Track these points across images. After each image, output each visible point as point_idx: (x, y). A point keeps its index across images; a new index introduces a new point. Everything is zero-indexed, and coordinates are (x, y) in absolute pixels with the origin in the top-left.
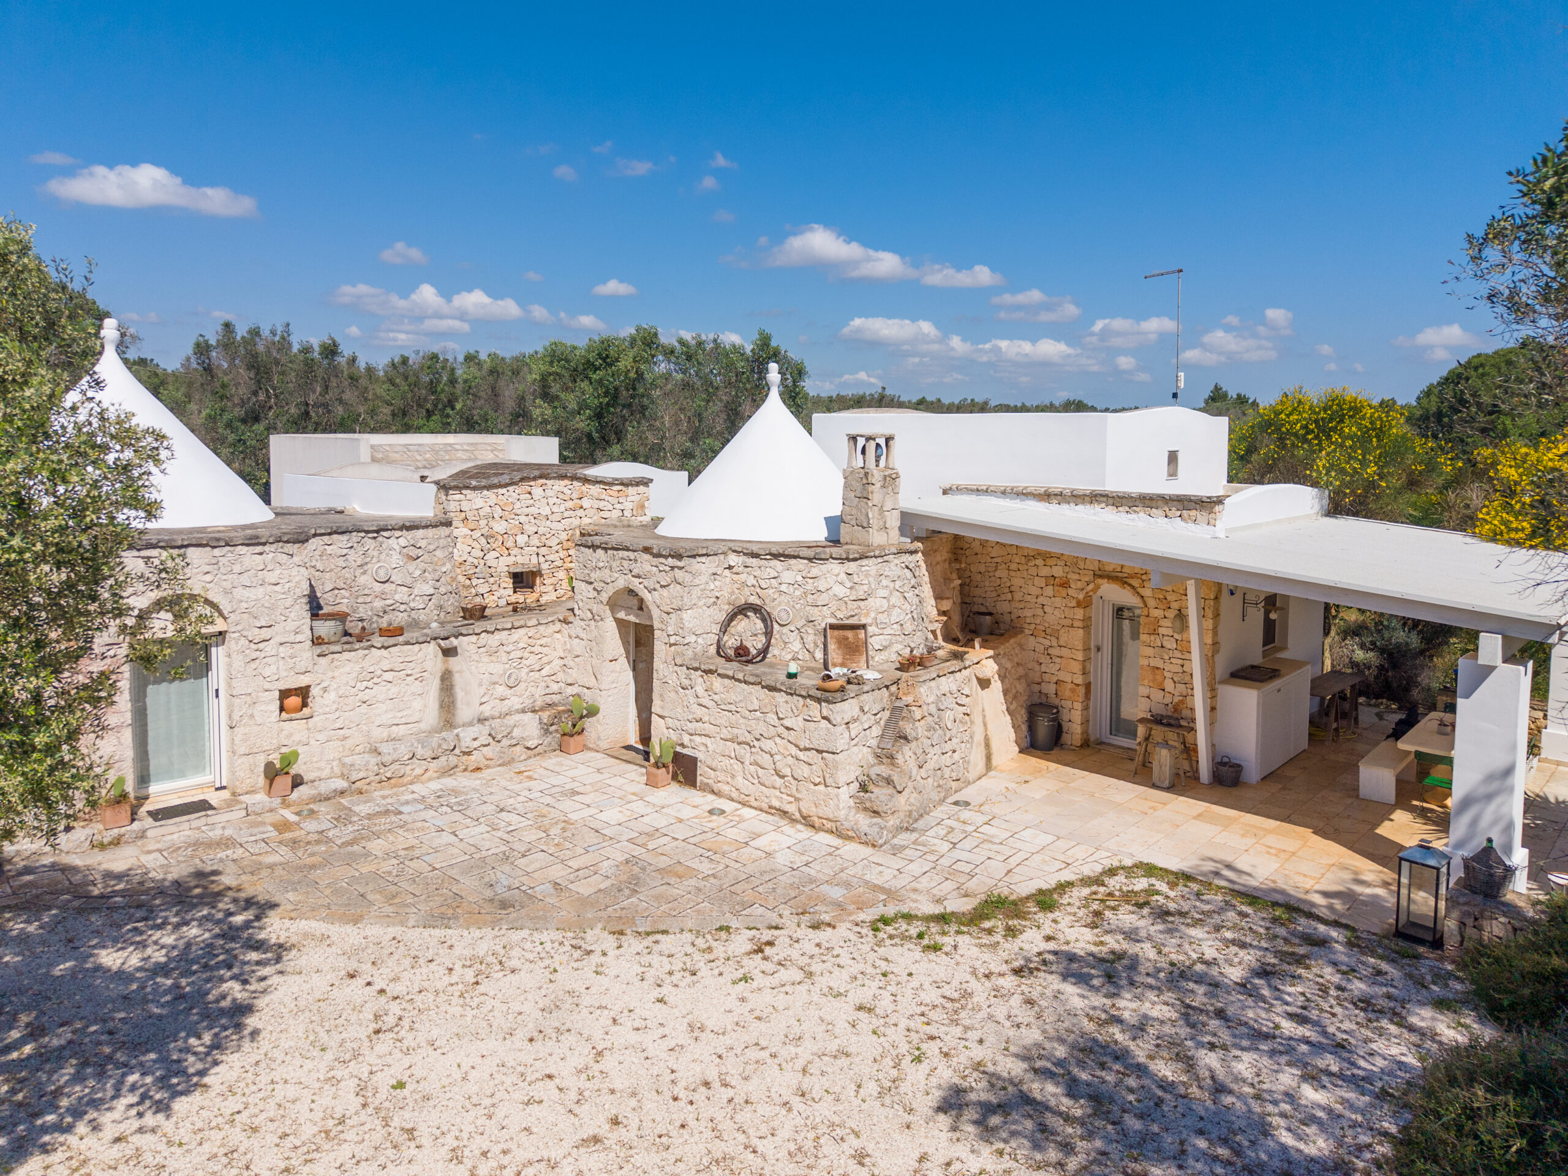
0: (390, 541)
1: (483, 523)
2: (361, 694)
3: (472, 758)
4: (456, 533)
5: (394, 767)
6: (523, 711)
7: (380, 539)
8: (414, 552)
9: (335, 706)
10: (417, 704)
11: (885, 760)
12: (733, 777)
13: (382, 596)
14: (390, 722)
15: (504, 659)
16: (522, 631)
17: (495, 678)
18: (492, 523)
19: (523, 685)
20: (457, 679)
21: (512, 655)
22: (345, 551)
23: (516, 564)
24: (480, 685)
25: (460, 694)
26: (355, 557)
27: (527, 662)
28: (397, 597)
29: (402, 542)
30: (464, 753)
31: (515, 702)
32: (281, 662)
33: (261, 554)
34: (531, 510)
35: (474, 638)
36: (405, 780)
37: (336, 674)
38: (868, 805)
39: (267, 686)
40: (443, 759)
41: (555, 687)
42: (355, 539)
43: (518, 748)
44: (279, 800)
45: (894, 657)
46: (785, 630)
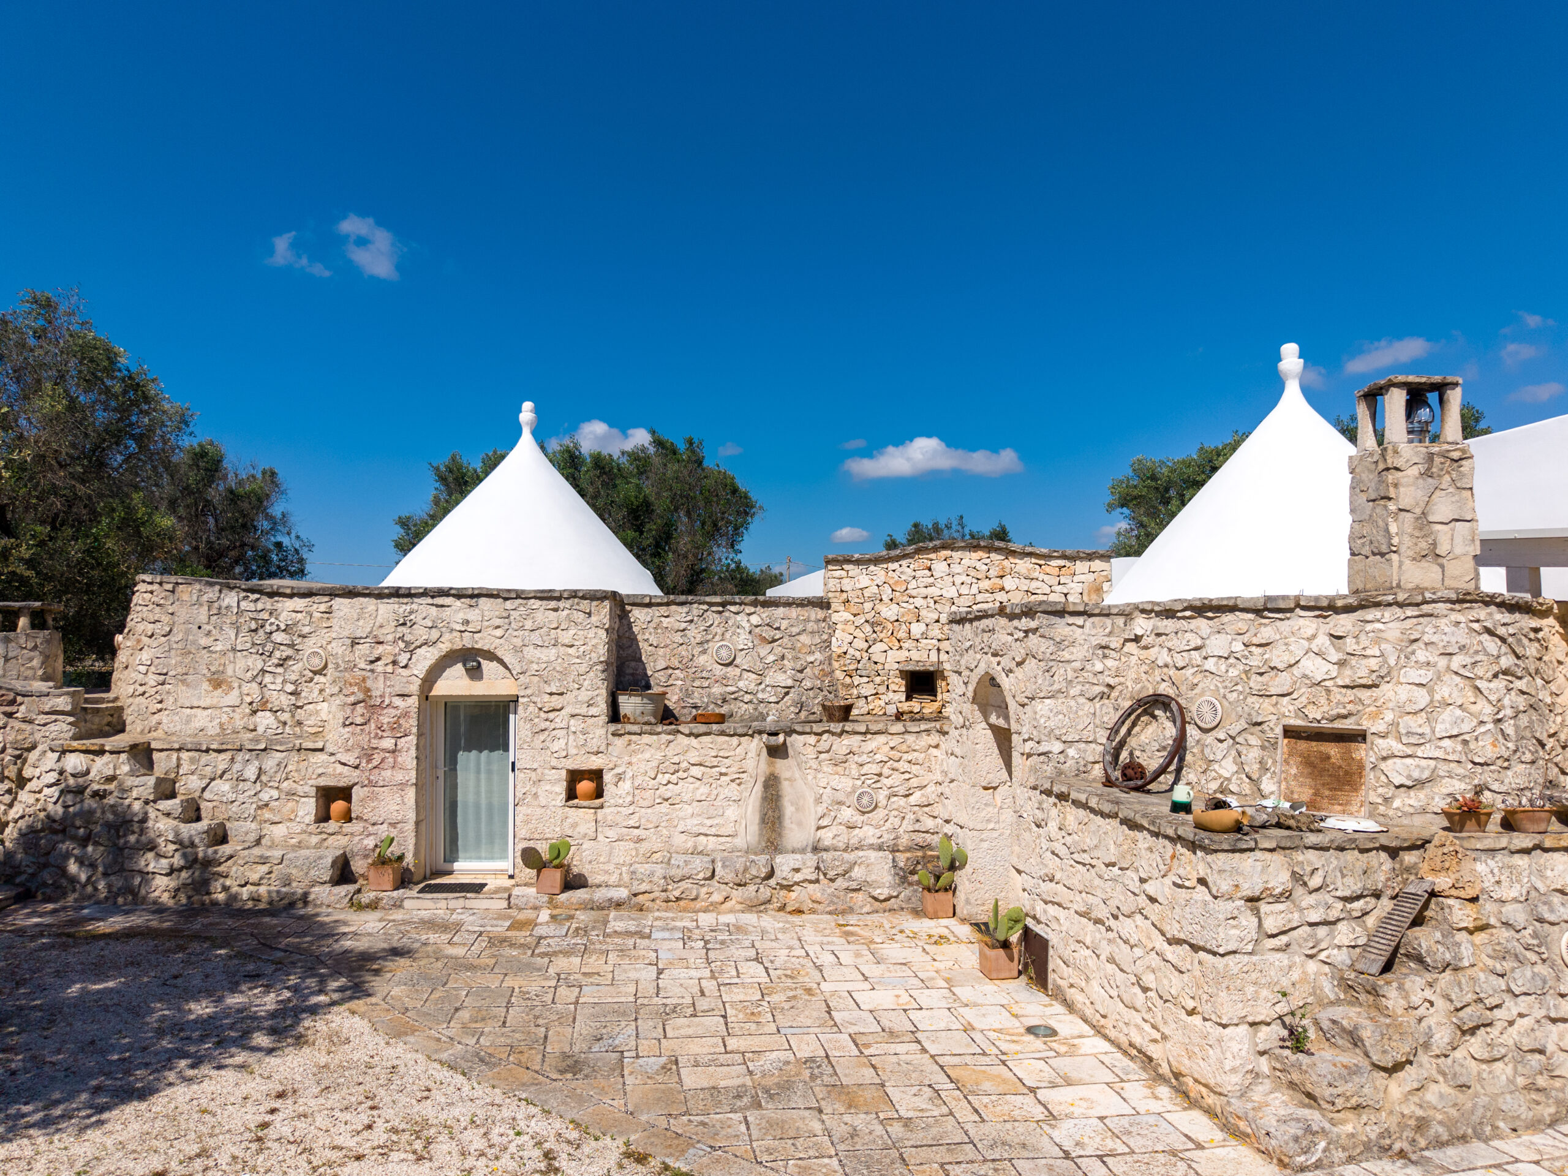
0: (739, 618)
1: (868, 606)
2: (662, 789)
3: (793, 895)
4: (835, 617)
5: (684, 885)
6: (880, 848)
7: (727, 614)
8: (768, 633)
9: (629, 799)
10: (732, 813)
11: (1363, 997)
12: (1087, 979)
13: (723, 681)
14: (696, 830)
15: (855, 773)
16: (881, 739)
17: (840, 796)
18: (879, 607)
19: (880, 813)
20: (787, 789)
21: (864, 770)
22: (684, 625)
23: (909, 660)
24: (818, 800)
25: (789, 810)
26: (695, 633)
27: (888, 782)
28: (741, 684)
29: (755, 620)
30: (783, 887)
31: (869, 834)
32: (572, 737)
33: (556, 610)
34: (931, 591)
35: (812, 739)
36: (699, 905)
37: (634, 760)
38: (1295, 1077)
39: (554, 762)
40: (752, 888)
41: (930, 824)
42: (695, 612)
43: (860, 896)
44: (546, 898)
45: (1440, 804)
46: (1209, 738)
